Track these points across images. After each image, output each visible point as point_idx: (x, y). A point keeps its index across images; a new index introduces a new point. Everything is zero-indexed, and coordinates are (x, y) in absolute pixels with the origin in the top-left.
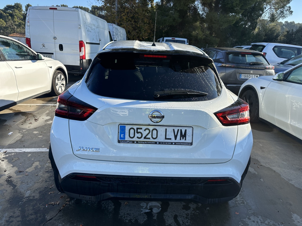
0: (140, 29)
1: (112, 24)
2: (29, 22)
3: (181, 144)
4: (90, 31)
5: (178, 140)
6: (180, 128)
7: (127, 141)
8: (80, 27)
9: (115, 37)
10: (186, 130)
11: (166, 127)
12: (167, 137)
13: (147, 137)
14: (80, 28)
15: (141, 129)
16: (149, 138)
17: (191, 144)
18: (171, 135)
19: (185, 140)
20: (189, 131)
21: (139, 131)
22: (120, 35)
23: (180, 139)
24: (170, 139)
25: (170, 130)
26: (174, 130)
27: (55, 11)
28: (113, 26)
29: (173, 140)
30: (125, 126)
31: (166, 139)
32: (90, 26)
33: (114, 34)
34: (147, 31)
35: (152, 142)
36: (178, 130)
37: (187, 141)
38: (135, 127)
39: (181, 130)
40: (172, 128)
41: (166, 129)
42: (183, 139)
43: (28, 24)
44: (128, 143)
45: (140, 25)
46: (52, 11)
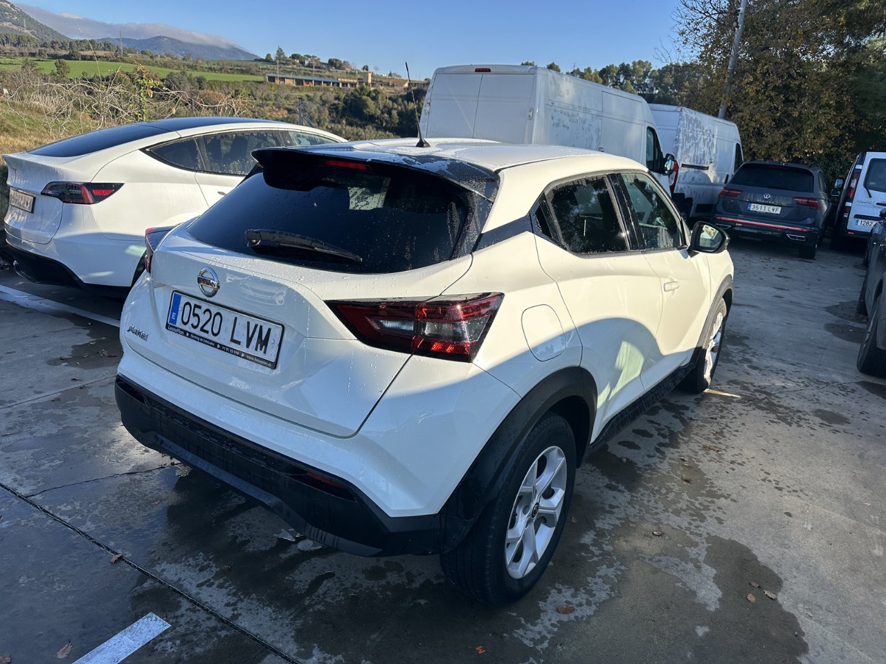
0: (799, 125)
1: (679, 109)
2: (429, 104)
3: (256, 360)
4: (564, 126)
5: (251, 351)
6: (260, 322)
7: (176, 328)
8: (531, 114)
9: (681, 145)
10: (269, 330)
11: (237, 315)
12: (235, 338)
13: (205, 328)
14: (531, 118)
15: (200, 307)
16: (207, 332)
17: (274, 365)
18: (241, 335)
19: (265, 352)
20: (276, 332)
21: (197, 311)
22: (705, 140)
23: (256, 349)
24: (238, 343)
25: (243, 320)
26: (248, 323)
27: (486, 75)
28: (680, 115)
29: (242, 348)
30: (180, 296)
31: (233, 340)
32: (570, 112)
33: (681, 137)
34: (828, 129)
35: (210, 341)
36: (256, 326)
37: (266, 357)
38: (193, 302)
39: (261, 327)
40: (248, 318)
41: (236, 318)
42: (261, 349)
43: (428, 108)
44: (178, 333)
45: (803, 111)
46: (480, 75)
